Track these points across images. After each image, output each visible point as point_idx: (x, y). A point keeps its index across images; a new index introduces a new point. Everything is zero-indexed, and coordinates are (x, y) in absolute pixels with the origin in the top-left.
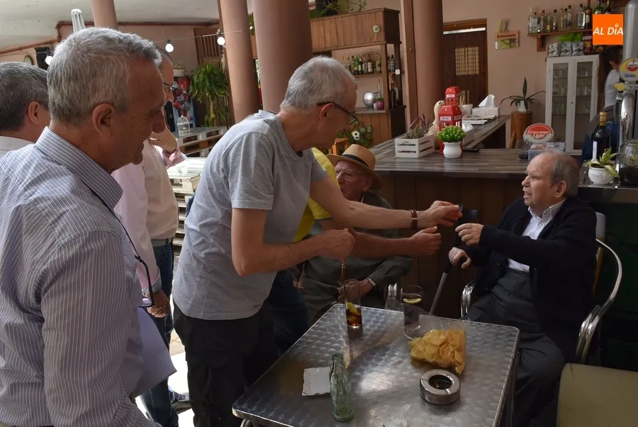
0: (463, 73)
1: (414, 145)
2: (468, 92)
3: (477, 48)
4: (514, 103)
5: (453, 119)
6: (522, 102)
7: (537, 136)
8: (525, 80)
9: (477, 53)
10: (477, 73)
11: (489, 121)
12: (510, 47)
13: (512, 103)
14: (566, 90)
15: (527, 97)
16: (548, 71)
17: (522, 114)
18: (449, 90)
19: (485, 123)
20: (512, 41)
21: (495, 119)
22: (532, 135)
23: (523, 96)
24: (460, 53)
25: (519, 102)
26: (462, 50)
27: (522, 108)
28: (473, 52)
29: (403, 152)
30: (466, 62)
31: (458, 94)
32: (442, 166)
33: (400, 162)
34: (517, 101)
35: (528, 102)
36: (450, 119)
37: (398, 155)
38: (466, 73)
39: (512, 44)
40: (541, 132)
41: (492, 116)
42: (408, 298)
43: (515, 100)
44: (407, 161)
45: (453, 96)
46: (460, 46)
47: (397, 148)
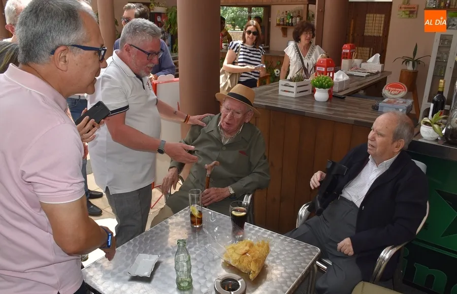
0: (370, 34)
1: (293, 87)
2: (372, 49)
3: (383, 16)
4: (404, 63)
5: (326, 70)
6: (411, 62)
7: (393, 92)
8: (416, 45)
9: (383, 19)
10: (381, 35)
11: (372, 74)
12: (409, 16)
13: (403, 62)
14: (448, 56)
15: (416, 58)
16: (435, 41)
17: (410, 72)
18: (346, 46)
19: (367, 76)
20: (411, 12)
21: (378, 73)
22: (389, 90)
23: (412, 57)
24: (370, 18)
25: (409, 63)
26: (371, 15)
27: (410, 67)
28: (380, 18)
29: (285, 91)
30: (373, 25)
31: (352, 50)
32: (313, 107)
33: (282, 100)
34: (407, 61)
35: (416, 62)
36: (323, 69)
37: (281, 93)
38: (372, 35)
39: (411, 15)
40: (397, 89)
41: (374, 71)
42: (236, 211)
43: (406, 60)
44: (287, 99)
45: (348, 51)
46: (370, 13)
47: (281, 88)
